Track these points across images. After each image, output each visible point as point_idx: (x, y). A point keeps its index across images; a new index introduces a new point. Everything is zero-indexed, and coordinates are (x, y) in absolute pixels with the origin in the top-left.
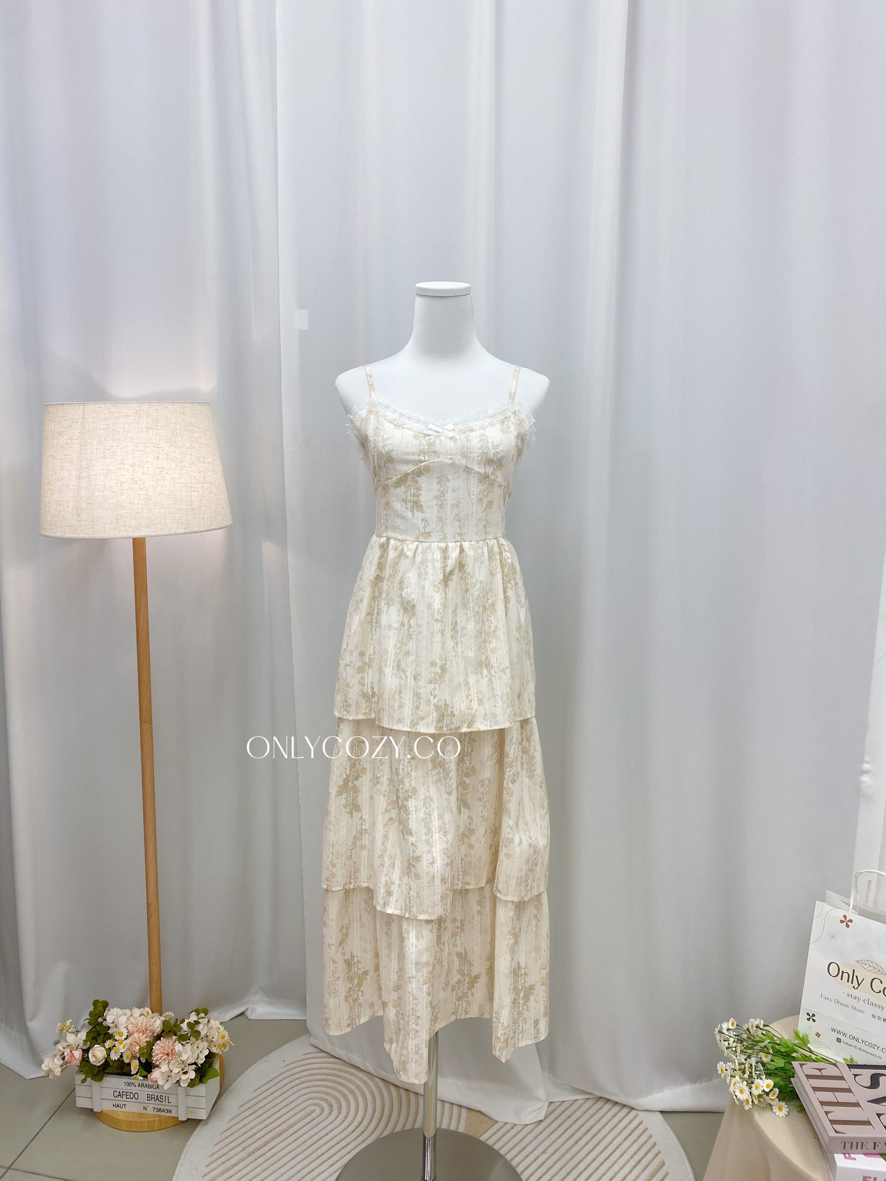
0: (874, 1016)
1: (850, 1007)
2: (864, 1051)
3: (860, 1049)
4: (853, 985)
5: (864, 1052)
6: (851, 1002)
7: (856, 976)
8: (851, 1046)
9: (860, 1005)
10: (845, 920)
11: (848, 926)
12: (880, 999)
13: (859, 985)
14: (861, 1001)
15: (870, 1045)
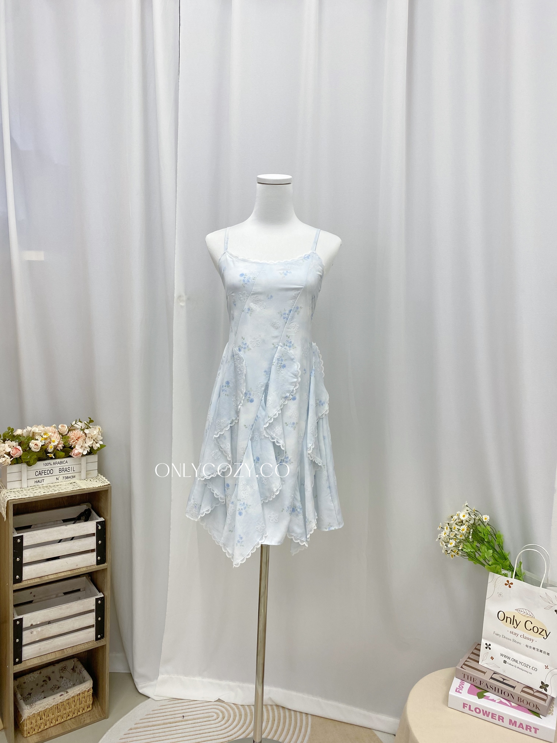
0: (527, 646)
1: (512, 640)
2: (520, 669)
3: (518, 667)
6: (512, 637)
8: (513, 666)
9: (519, 639)
10: (507, 583)
11: (510, 586)
12: (530, 634)
13: (517, 625)
14: (519, 636)
15: (525, 665)
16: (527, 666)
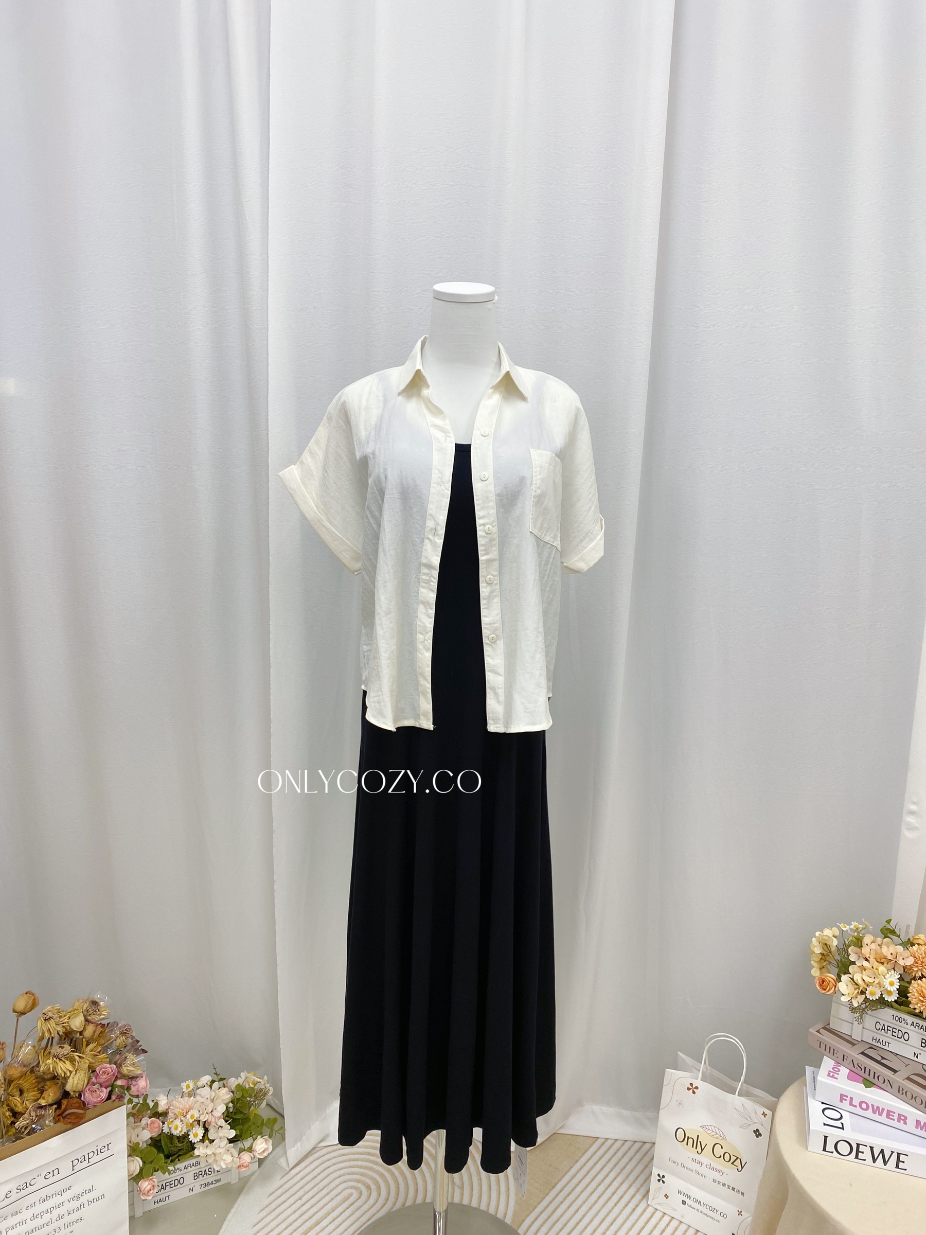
0: (714, 1181)
1: (694, 1171)
2: (704, 1214)
3: (701, 1212)
4: (697, 1150)
5: (705, 1216)
6: (695, 1166)
7: (700, 1142)
8: (694, 1209)
9: (703, 1170)
10: (691, 1087)
11: (694, 1092)
12: (719, 1164)
13: (702, 1150)
14: (704, 1165)
15: (711, 1209)
16: (713, 1210)
